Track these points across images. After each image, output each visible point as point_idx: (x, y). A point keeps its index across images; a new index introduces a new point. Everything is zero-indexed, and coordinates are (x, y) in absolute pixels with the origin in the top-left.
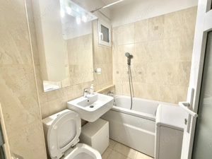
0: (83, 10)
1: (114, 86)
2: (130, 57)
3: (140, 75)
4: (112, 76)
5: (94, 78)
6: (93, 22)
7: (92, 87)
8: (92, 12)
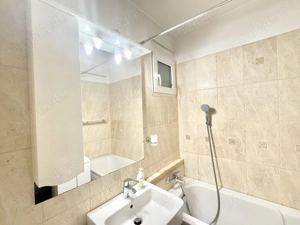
0: (126, 41)
1: (183, 163)
2: (210, 112)
3: (231, 146)
4: (178, 143)
5: (146, 154)
6: (143, 58)
7: (140, 175)
8: (142, 43)
